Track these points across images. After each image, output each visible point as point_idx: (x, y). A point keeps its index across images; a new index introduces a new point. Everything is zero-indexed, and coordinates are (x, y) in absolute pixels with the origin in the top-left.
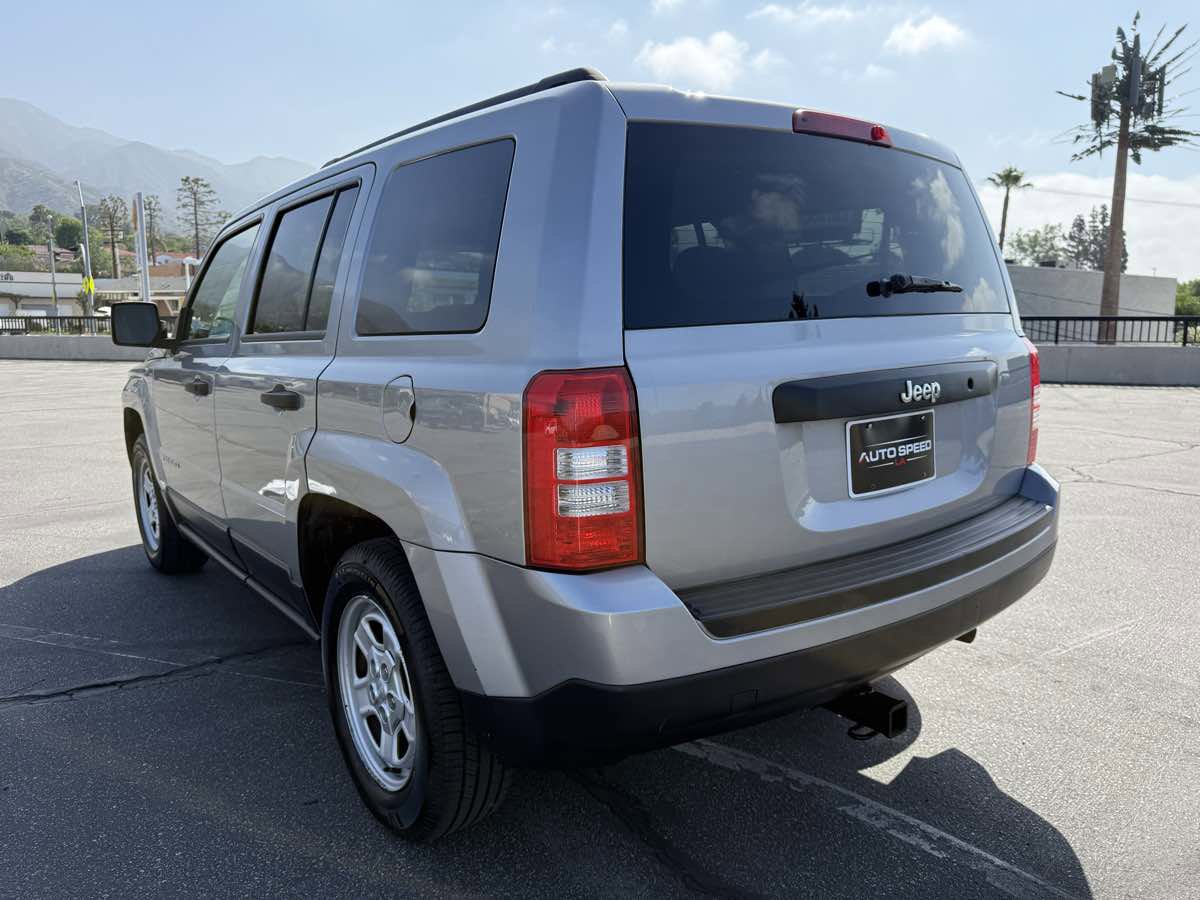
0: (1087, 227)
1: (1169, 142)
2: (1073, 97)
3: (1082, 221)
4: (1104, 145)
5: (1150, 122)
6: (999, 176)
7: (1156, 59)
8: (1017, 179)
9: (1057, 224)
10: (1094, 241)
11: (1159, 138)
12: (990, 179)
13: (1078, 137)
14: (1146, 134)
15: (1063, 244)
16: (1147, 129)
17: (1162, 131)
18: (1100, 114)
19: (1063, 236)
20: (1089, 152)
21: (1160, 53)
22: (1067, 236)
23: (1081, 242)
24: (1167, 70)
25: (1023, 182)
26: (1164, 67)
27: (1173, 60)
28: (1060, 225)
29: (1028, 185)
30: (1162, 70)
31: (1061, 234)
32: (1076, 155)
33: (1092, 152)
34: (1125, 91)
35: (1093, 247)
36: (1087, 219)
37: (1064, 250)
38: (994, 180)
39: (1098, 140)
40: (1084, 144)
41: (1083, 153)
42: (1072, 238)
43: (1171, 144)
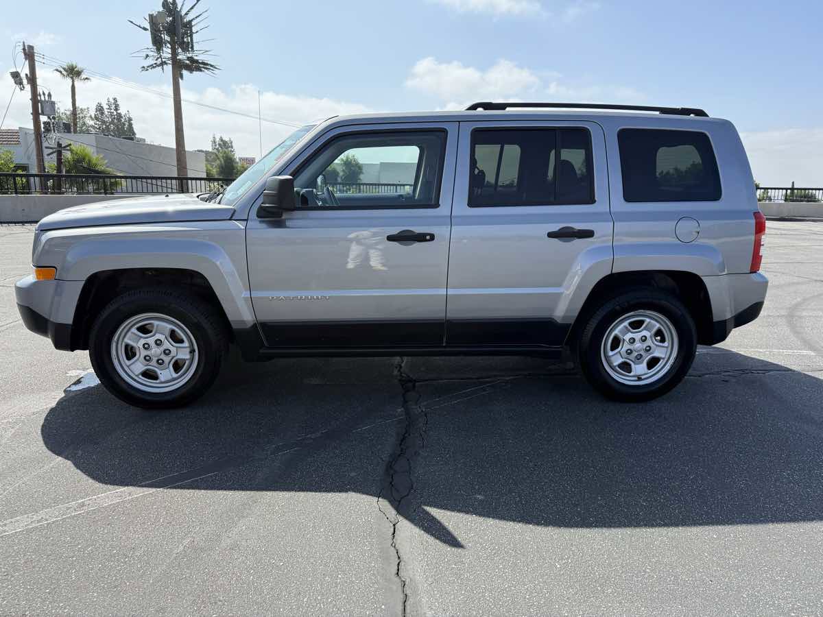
0: (106, 111)
1: (199, 69)
2: (139, 27)
3: (102, 107)
4: (163, 64)
5: (190, 55)
6: (64, 69)
7: (186, 14)
8: (78, 74)
9: (86, 107)
10: (112, 122)
11: (195, 66)
12: (57, 70)
13: (147, 56)
14: (188, 62)
15: (92, 123)
16: (188, 58)
17: (197, 61)
18: (158, 43)
19: (91, 117)
20: (152, 66)
21: (188, 11)
22: (93, 116)
23: (104, 122)
24: (193, 23)
25: (83, 76)
26: (192, 20)
27: (196, 18)
28: (88, 108)
29: (86, 78)
30: (190, 22)
31: (89, 115)
32: (143, 67)
33: (154, 67)
34: (172, 29)
35: (112, 127)
36: (105, 107)
37: (92, 126)
38: (61, 72)
39: (160, 59)
40: (151, 61)
41: (148, 67)
42: (96, 118)
43: (201, 71)
